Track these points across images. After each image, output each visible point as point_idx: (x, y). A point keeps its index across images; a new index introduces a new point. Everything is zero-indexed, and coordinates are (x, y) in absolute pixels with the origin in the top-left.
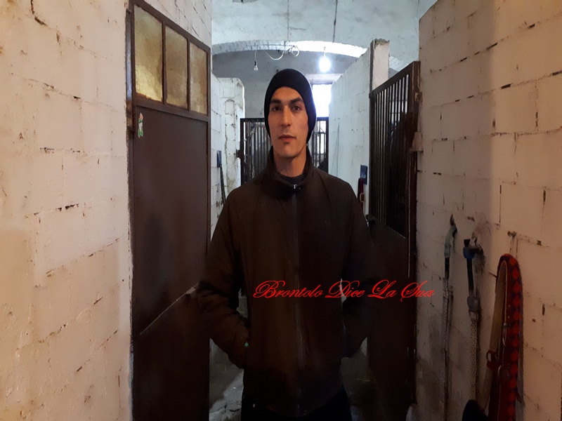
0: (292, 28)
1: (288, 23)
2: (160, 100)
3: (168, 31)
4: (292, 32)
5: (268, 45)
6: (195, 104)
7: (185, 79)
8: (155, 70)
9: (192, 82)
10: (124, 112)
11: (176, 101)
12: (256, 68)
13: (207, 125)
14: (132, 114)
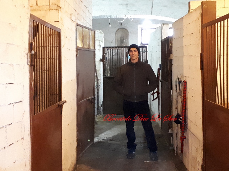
0: (129, 10)
1: (127, 8)
2: (82, 47)
3: (84, 29)
4: (129, 11)
5: (116, 16)
6: (91, 46)
7: (88, 40)
8: (81, 40)
9: (90, 41)
10: (75, 51)
11: (86, 47)
12: (110, 26)
13: (94, 52)
14: (77, 51)
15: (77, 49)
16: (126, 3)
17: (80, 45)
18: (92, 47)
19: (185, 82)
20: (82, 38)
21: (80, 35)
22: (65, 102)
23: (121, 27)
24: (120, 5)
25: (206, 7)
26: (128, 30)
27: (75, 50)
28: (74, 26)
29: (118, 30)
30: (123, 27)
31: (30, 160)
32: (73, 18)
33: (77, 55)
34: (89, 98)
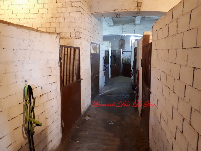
1: (122, 30)
4: (123, 32)
7: (96, 49)
11: (95, 52)
12: (114, 39)
13: (99, 54)
14: (91, 55)
15: (91, 54)
16: (122, 28)
17: (93, 52)
18: (98, 53)
19: (139, 71)
20: (93, 49)
21: (92, 48)
22: (82, 79)
23: (121, 39)
24: (119, 29)
25: (145, 37)
26: (125, 40)
27: (90, 55)
28: (89, 44)
29: (120, 40)
30: (122, 39)
31: (61, 106)
32: (89, 40)
33: (91, 57)
34: (97, 76)
